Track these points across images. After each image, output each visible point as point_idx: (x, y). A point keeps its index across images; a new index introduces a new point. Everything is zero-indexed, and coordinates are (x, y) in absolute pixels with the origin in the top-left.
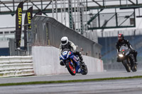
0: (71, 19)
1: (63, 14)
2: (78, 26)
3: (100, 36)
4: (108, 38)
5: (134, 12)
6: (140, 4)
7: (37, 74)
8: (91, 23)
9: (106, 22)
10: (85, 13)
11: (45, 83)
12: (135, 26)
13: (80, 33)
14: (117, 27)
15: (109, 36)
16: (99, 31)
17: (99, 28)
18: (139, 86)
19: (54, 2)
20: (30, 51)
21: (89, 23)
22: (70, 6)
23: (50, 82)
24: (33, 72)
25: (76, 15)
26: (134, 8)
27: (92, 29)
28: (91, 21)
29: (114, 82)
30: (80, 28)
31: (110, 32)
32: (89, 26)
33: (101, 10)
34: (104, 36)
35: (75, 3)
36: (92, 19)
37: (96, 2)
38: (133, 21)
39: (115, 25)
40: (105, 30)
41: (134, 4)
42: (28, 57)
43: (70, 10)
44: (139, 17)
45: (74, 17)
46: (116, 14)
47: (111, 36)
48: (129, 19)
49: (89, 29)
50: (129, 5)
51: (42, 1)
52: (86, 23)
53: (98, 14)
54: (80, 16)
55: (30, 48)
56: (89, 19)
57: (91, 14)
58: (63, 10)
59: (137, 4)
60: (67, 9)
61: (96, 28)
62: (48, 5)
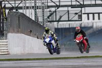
0: (36, 14)
1: (30, 10)
2: (40, 19)
3: (56, 27)
4: (62, 29)
5: (81, 11)
6: (85, 5)
7: (11, 53)
8: (50, 17)
9: (61, 17)
10: (46, 10)
11: (17, 60)
12: (81, 20)
13: (42, 24)
14: (69, 21)
15: (62, 27)
16: (56, 23)
17: (56, 21)
18: (84, 64)
19: (24, 2)
20: (6, 36)
21: (48, 17)
22: (35, 5)
23: (20, 60)
24: (8, 52)
25: (39, 11)
26: (81, 7)
27: (51, 22)
28: (50, 16)
29: (67, 60)
30: (42, 21)
31: (63, 24)
32: (49, 20)
33: (58, 8)
34: (59, 27)
35: (39, 3)
36: (51, 15)
37: (54, 2)
38: (80, 17)
39: (67, 19)
40: (60, 23)
41: (81, 4)
42: (5, 41)
43: (35, 8)
44: (85, 14)
45: (38, 13)
46: (68, 11)
47: (64, 27)
48: (77, 15)
49: (48, 22)
50: (78, 5)
51: (15, 1)
52: (46, 17)
53: (55, 11)
54: (42, 12)
55: (6, 34)
56: (48, 14)
57: (50, 11)
58: (30, 8)
59: (83, 5)
60: (33, 7)
61: (54, 21)
62: (19, 4)
